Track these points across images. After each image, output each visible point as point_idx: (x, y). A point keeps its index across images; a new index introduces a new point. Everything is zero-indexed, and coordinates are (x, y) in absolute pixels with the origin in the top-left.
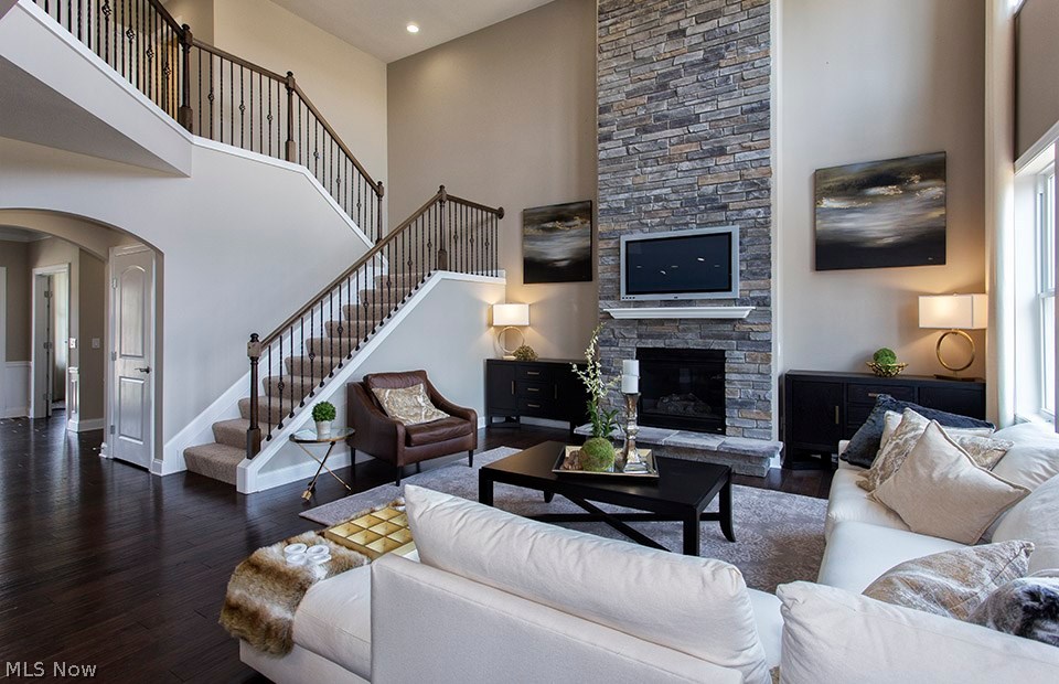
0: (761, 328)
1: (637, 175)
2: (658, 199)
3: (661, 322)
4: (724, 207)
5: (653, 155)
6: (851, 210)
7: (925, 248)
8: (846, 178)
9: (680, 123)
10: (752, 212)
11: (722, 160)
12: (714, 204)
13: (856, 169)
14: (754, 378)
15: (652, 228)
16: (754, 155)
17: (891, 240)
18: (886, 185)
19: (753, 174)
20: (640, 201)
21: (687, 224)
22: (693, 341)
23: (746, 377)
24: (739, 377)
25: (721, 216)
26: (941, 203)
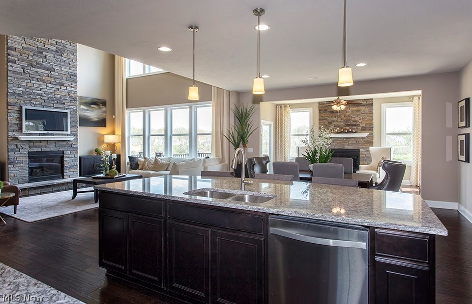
0: (75, 143)
1: (28, 83)
2: (38, 94)
3: (41, 141)
4: (64, 104)
5: (36, 77)
6: (88, 110)
7: (102, 123)
8: (87, 101)
9: (47, 69)
10: (72, 107)
11: (62, 88)
12: (60, 101)
13: (89, 99)
14: (73, 159)
15: (35, 105)
16: (73, 89)
17: (96, 120)
18: (95, 105)
19: (73, 95)
20: (30, 93)
21: (51, 106)
22: (52, 148)
23: (71, 159)
24: (69, 159)
25: (62, 106)
26: (105, 112)
